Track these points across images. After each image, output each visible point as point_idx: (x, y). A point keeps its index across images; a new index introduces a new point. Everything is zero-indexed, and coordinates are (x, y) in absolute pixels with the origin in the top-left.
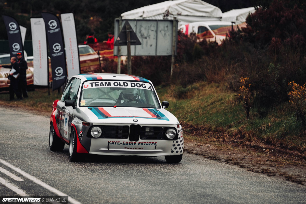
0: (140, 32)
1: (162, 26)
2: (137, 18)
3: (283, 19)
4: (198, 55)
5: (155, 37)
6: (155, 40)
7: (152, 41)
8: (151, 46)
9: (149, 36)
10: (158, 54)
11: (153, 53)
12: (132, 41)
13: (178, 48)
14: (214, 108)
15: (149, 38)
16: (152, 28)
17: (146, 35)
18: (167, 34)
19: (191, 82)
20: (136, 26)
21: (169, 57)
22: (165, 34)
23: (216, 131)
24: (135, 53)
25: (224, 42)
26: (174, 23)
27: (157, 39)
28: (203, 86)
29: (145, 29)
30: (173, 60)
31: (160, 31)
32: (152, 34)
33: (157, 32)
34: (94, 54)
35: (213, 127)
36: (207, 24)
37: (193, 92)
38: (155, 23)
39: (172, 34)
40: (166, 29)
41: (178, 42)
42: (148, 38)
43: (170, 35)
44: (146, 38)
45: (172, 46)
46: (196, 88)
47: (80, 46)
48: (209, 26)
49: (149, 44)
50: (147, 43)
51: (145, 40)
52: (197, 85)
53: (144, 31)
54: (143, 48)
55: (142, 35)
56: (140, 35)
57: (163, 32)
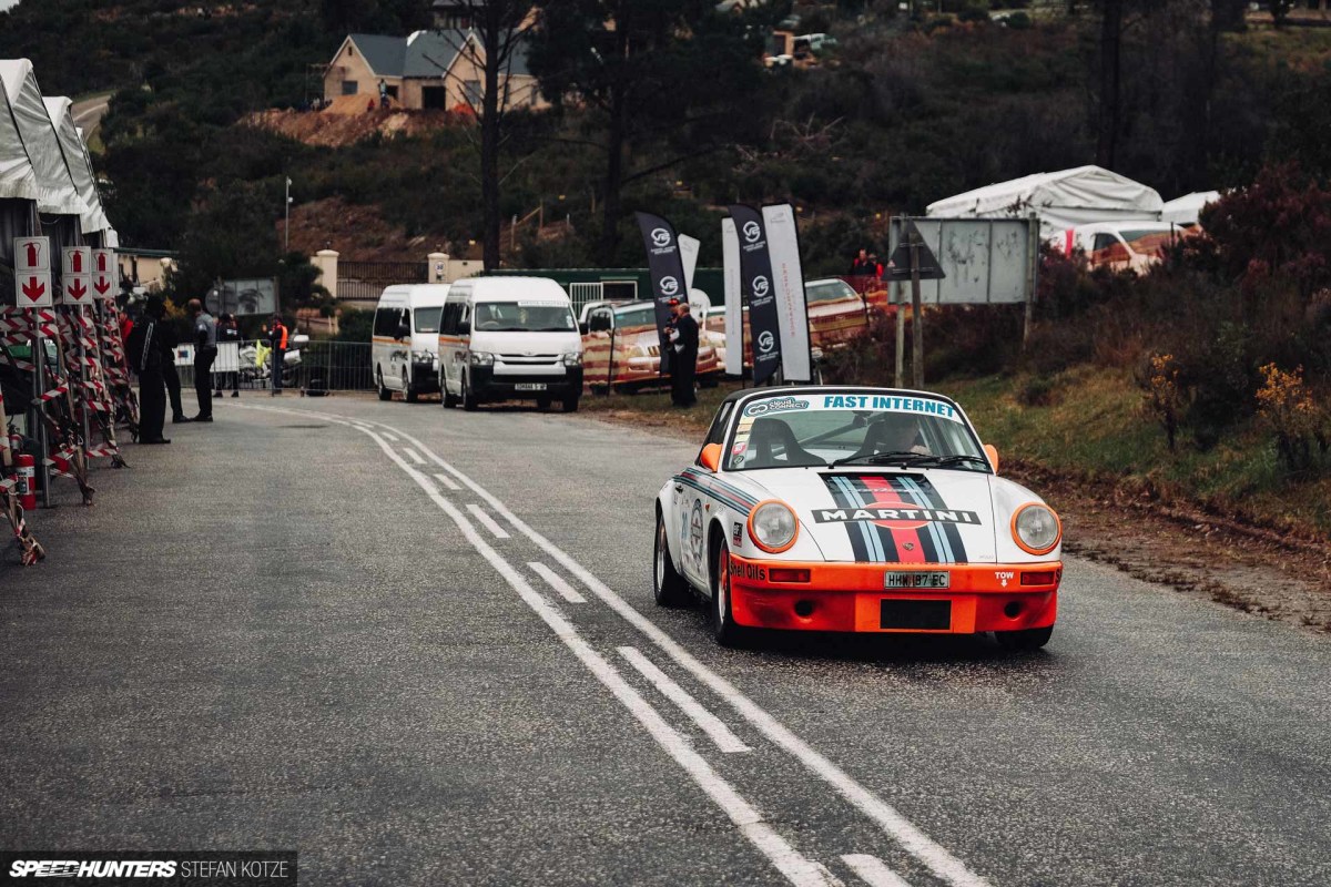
0: (950, 249)
1: (1001, 232)
2: (963, 216)
3: (1282, 216)
5: (987, 261)
6: (986, 266)
7: (978, 269)
8: (976, 280)
9: (972, 258)
10: (994, 300)
11: (981, 299)
12: (924, 269)
13: (1041, 285)
14: (1100, 426)
15: (972, 262)
16: (980, 239)
17: (963, 255)
18: (1015, 252)
19: (1061, 367)
20: (940, 233)
21: (1020, 306)
22: (1009, 253)
23: (1097, 482)
24: (938, 297)
25: (1154, 269)
26: (1031, 225)
27: (990, 265)
28: (1087, 375)
29: (962, 240)
30: (1028, 313)
31: (999, 246)
32: (979, 253)
33: (989, 247)
34: (856, 300)
35: (1091, 473)
36: (1114, 228)
37: (1064, 390)
38: (986, 226)
39: (1027, 251)
40: (1012, 240)
41: (1042, 269)
42: (968, 262)
43: (1022, 255)
44: (964, 262)
45: (1028, 281)
46: (1069, 381)
48: (1122, 233)
49: (971, 275)
50: (966, 272)
51: (961, 268)
52: (1071, 373)
53: (958, 246)
54: (956, 285)
55: (955, 256)
56: (949, 255)
57: (1005, 249)
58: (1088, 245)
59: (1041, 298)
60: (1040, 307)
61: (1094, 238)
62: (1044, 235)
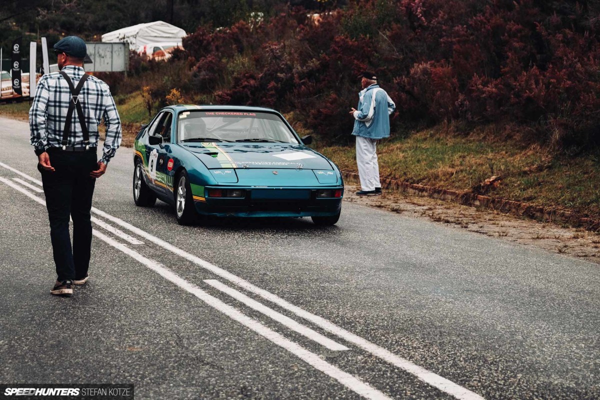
0: (98, 53)
1: (116, 47)
3: (205, 42)
4: (145, 69)
6: (111, 60)
7: (108, 60)
8: (108, 64)
9: (106, 56)
10: (114, 70)
11: (110, 70)
13: (130, 65)
14: (134, 110)
15: (106, 57)
16: (108, 49)
17: (103, 55)
18: (121, 54)
19: (131, 92)
20: (95, 48)
21: (122, 73)
22: (119, 54)
23: (128, 126)
25: (170, 59)
26: (126, 45)
27: (112, 58)
28: (137, 96)
29: (103, 50)
30: (126, 74)
31: (115, 52)
32: (109, 54)
33: (112, 52)
35: (127, 123)
36: (160, 45)
38: (111, 45)
39: (125, 53)
40: (120, 50)
41: (131, 58)
42: (105, 58)
43: (124, 55)
44: (103, 57)
45: (126, 64)
47: (51, 66)
48: (163, 47)
49: (106, 62)
50: (104, 61)
51: (102, 59)
52: (134, 94)
53: (101, 52)
54: (101, 65)
55: (100, 56)
56: (98, 55)
57: (117, 53)
58: (150, 52)
59: (130, 69)
60: (130, 74)
61: (152, 49)
62: (132, 47)
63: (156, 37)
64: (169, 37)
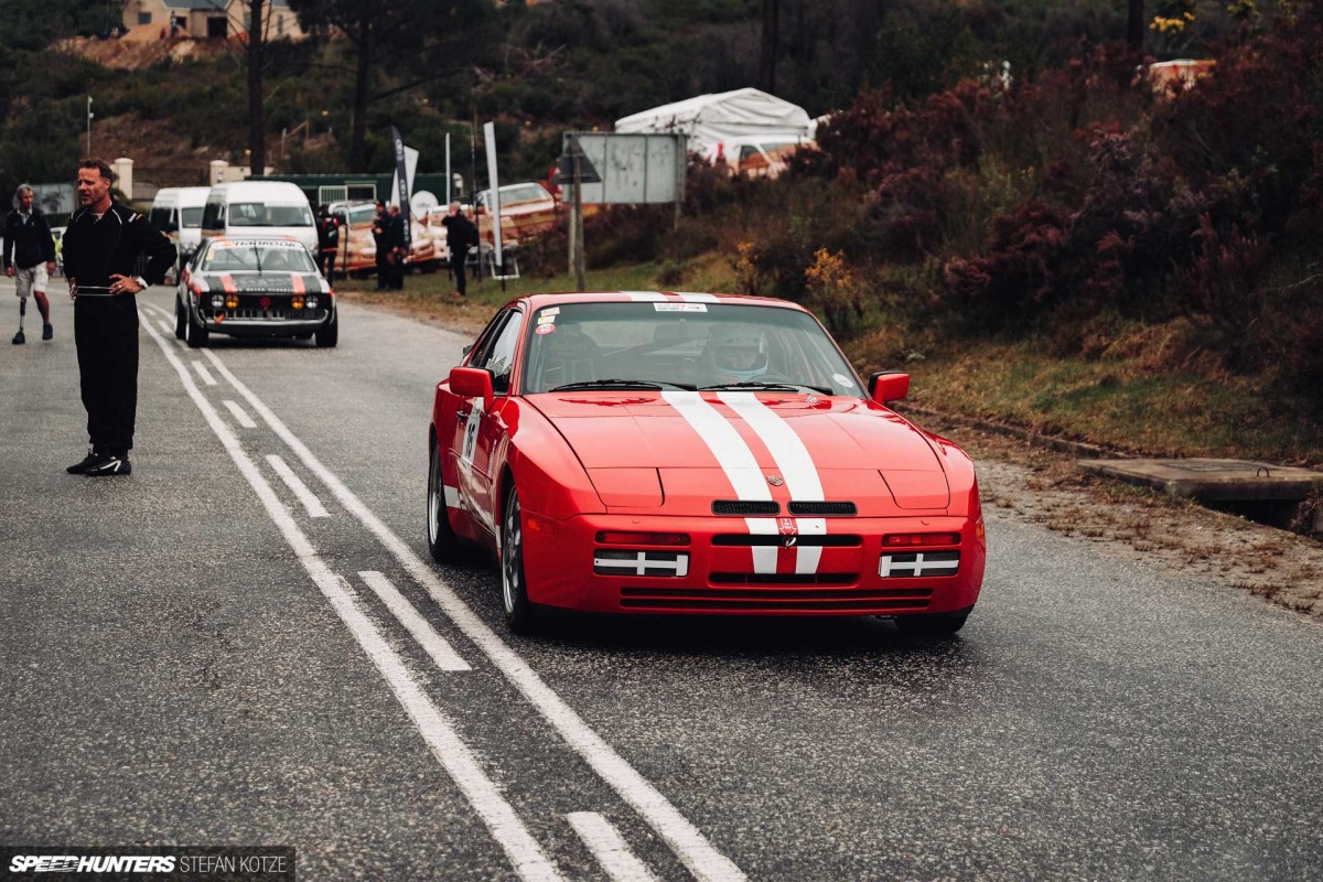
0: (614, 158)
1: (655, 144)
3: (875, 131)
4: (724, 197)
5: (643, 168)
6: (643, 172)
7: (636, 175)
8: (635, 184)
9: (631, 166)
10: (650, 200)
11: (640, 200)
12: (585, 175)
13: (688, 187)
15: (632, 169)
16: (637, 150)
17: (624, 163)
18: (666, 162)
19: (696, 254)
20: (605, 146)
21: (668, 207)
22: (662, 162)
24: (604, 198)
25: (782, 174)
26: (680, 139)
27: (646, 170)
28: (712, 261)
29: (624, 152)
30: (678, 211)
31: (653, 156)
32: (638, 161)
33: (646, 157)
34: (549, 200)
36: (756, 141)
37: (693, 272)
38: (640, 139)
39: (676, 160)
40: (664, 151)
41: (690, 172)
42: (628, 170)
43: (673, 163)
44: (625, 169)
45: (677, 185)
46: (698, 265)
47: (502, 189)
48: (763, 146)
49: (631, 179)
50: (627, 177)
51: (622, 174)
52: (702, 258)
53: (622, 158)
54: (618, 188)
55: (617, 165)
56: (612, 163)
57: (658, 158)
58: (732, 157)
59: (688, 197)
60: (688, 208)
61: (739, 150)
62: (692, 146)
63: (739, 124)
64: (769, 126)
